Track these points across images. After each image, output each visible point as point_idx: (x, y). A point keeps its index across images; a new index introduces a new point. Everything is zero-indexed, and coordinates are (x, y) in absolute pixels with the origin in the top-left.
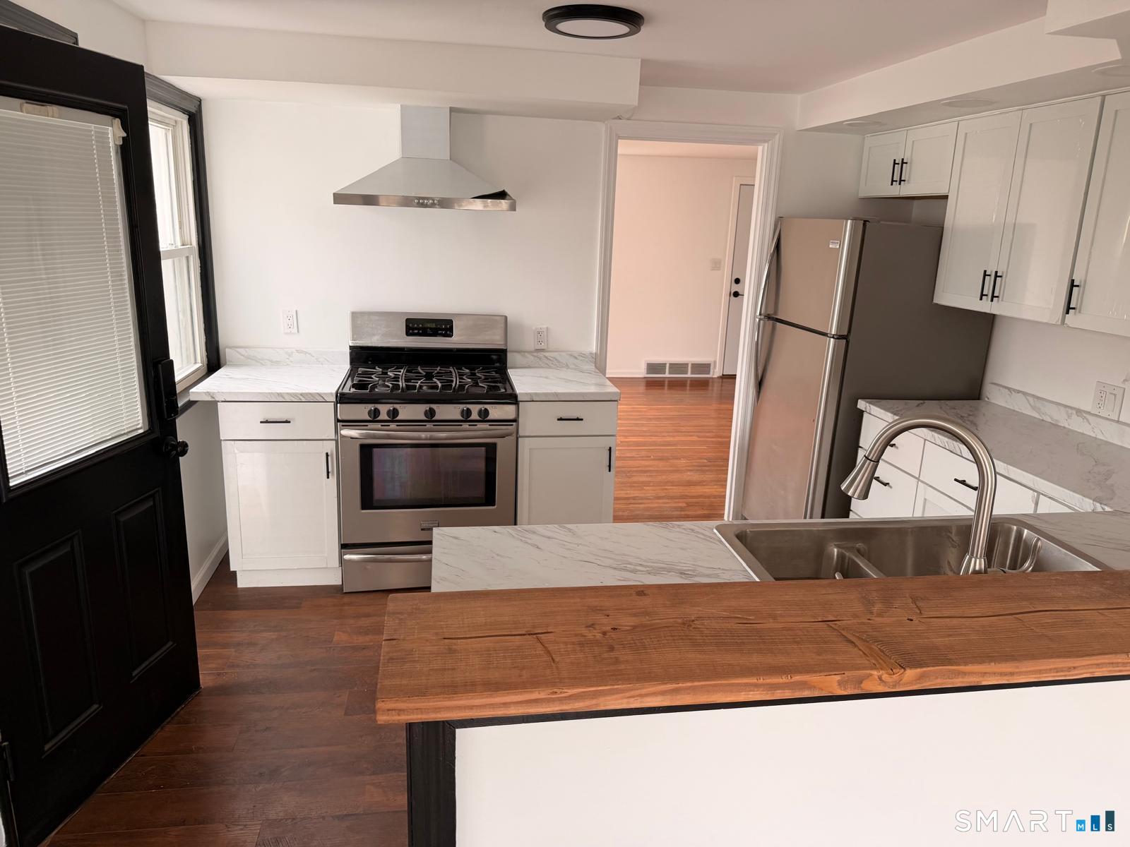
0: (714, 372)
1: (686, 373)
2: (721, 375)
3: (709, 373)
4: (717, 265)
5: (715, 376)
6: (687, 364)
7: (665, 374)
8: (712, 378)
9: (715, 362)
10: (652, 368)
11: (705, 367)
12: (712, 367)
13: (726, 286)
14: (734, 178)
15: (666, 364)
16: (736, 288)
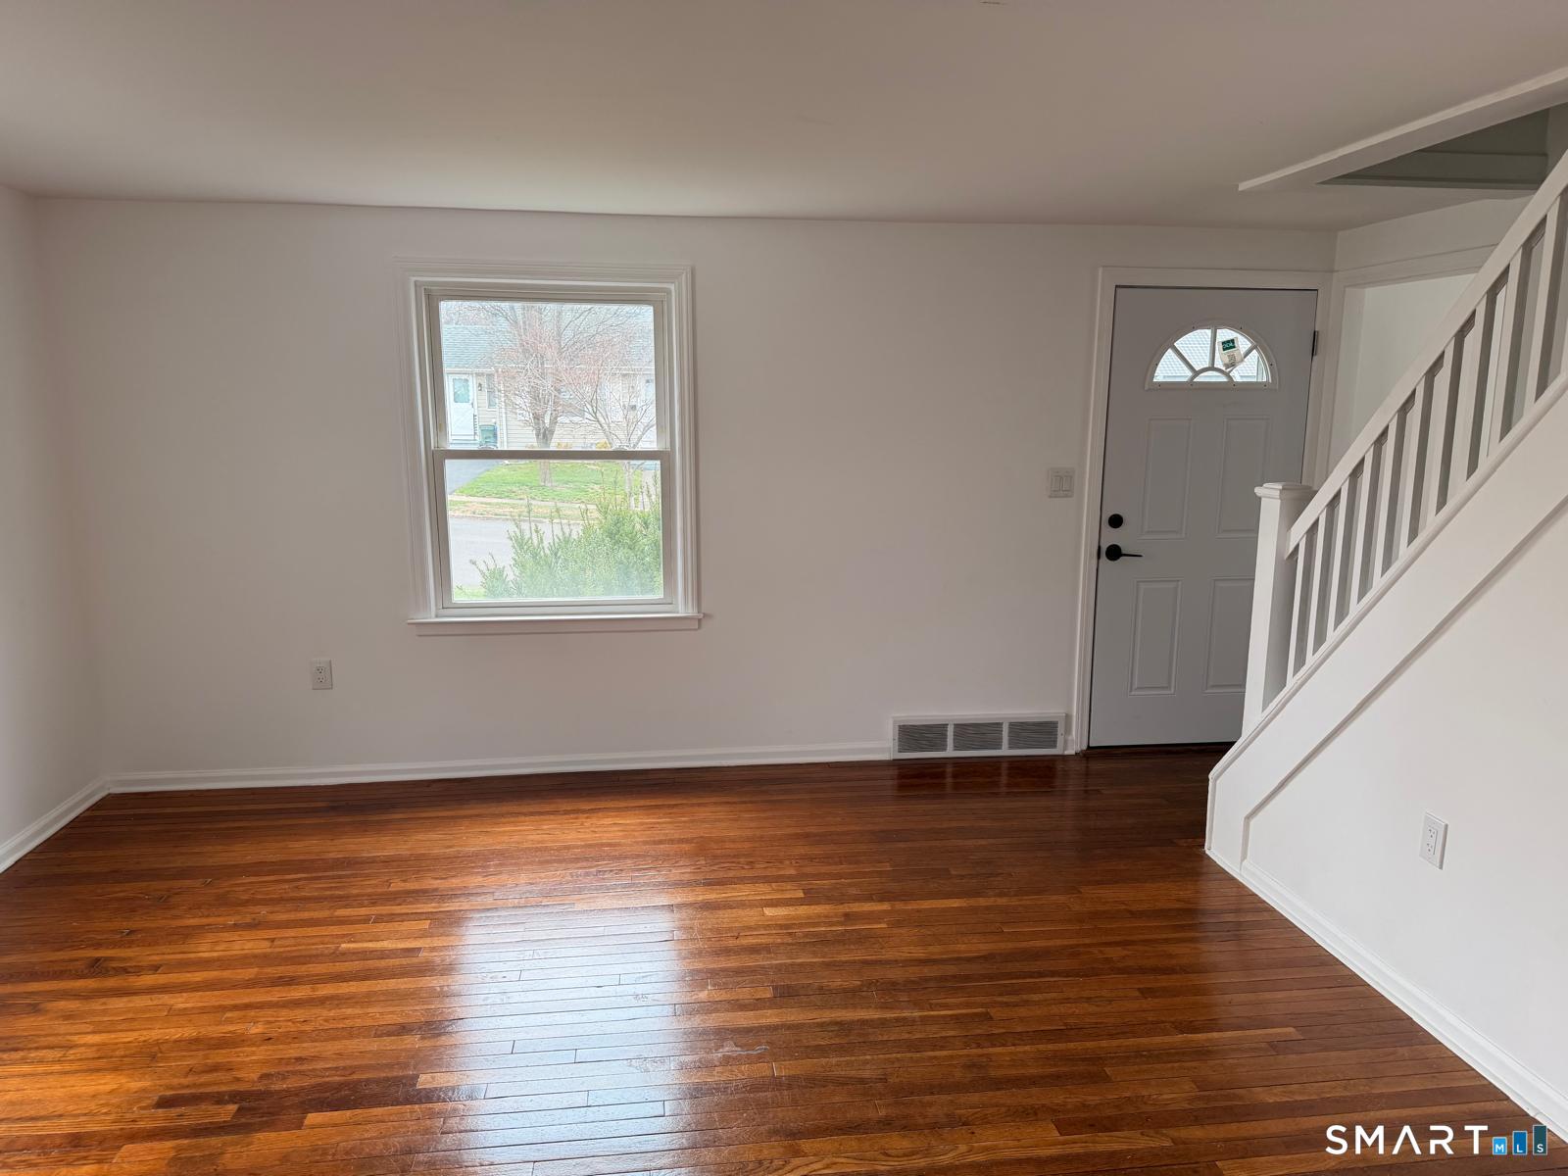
0: (1066, 742)
1: (998, 746)
2: (1085, 747)
3: (1055, 746)
4: (1062, 484)
5: (1071, 751)
6: (999, 725)
7: (945, 750)
8: (1063, 756)
9: (1068, 717)
10: (910, 735)
11: (1046, 730)
12: (1061, 730)
13: (1087, 534)
14: (1100, 270)
15: (945, 726)
16: (1112, 537)
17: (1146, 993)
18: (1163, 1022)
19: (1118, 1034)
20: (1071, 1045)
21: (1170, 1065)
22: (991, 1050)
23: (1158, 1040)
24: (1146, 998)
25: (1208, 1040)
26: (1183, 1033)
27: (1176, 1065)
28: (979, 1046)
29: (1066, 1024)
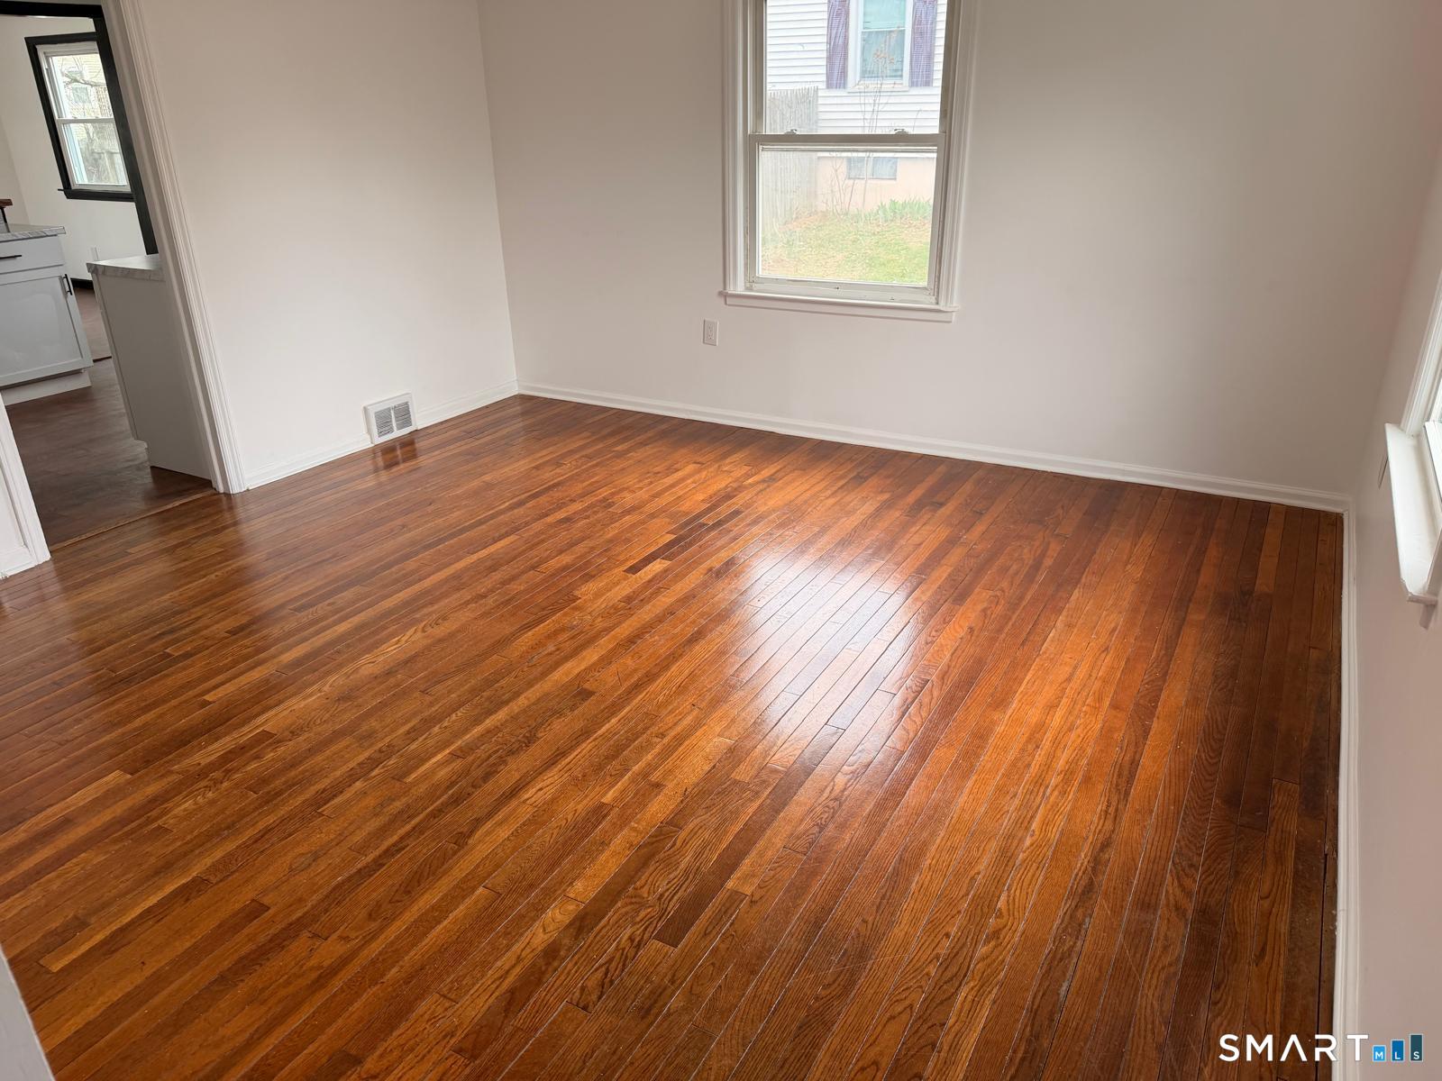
17: (256, 910)
18: (221, 881)
19: (262, 836)
20: (300, 799)
21: (196, 833)
22: (366, 754)
23: (219, 854)
24: (253, 900)
25: (160, 888)
26: (193, 880)
27: (189, 837)
28: (380, 751)
29: (321, 814)
